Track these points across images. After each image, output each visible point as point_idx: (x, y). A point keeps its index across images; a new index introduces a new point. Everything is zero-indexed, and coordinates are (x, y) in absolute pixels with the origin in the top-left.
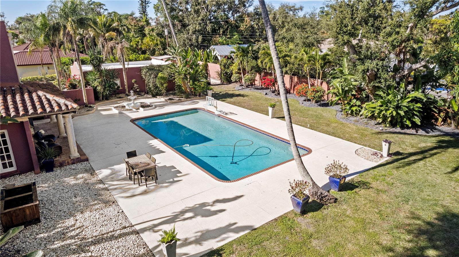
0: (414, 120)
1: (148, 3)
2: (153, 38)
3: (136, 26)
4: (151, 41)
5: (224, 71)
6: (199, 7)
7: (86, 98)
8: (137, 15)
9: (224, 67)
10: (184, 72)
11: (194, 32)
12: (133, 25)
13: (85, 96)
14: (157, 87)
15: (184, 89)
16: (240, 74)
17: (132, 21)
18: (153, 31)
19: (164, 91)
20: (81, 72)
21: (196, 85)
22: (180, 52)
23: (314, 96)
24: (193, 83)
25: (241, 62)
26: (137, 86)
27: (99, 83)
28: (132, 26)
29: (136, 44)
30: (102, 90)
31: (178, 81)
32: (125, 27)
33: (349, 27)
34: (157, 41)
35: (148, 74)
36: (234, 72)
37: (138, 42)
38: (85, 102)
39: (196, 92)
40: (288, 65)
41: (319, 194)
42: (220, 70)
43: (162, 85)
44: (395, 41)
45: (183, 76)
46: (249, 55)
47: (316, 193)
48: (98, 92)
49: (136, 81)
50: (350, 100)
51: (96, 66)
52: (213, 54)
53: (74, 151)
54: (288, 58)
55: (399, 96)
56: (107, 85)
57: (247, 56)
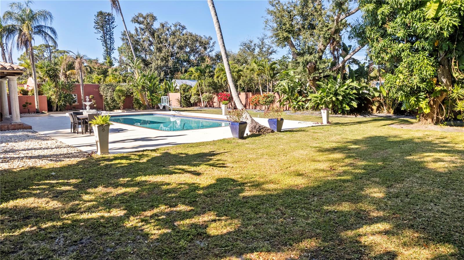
0: (351, 104)
1: (112, 50)
2: (116, 76)
3: (99, 69)
4: (113, 79)
5: (184, 94)
6: (161, 45)
7: (38, 104)
8: (101, 60)
9: (184, 91)
10: (142, 84)
11: (156, 69)
12: (96, 67)
13: (37, 102)
14: (114, 101)
15: (142, 103)
16: (199, 95)
17: (95, 64)
18: (116, 71)
19: (121, 105)
20: (35, 84)
21: (153, 96)
22: (138, 65)
23: (265, 101)
24: (151, 95)
25: (200, 84)
26: (94, 101)
27: (55, 92)
28: (95, 69)
29: (99, 82)
30: (57, 100)
31: (137, 95)
32: (88, 67)
33: (288, 26)
34: (119, 78)
35: (106, 89)
36: (193, 94)
37: (100, 79)
38: (36, 108)
39: (154, 103)
40: (242, 77)
41: (257, 127)
42: (180, 98)
43: (119, 97)
44: (326, 34)
45: (140, 88)
46: (206, 74)
47: (255, 127)
48: (52, 102)
49: (93, 97)
50: (297, 98)
51: (52, 77)
52: (174, 85)
53: (16, 116)
54: (241, 73)
55: (337, 86)
56: (62, 96)
57: (205, 76)
